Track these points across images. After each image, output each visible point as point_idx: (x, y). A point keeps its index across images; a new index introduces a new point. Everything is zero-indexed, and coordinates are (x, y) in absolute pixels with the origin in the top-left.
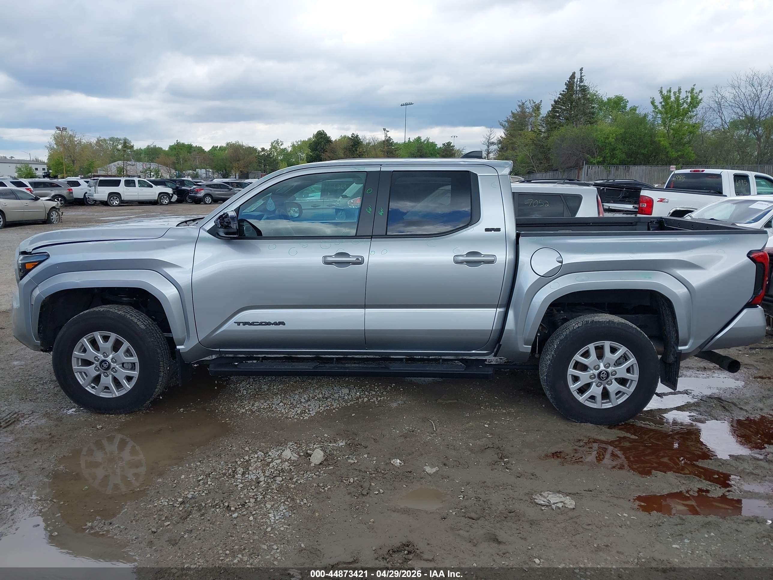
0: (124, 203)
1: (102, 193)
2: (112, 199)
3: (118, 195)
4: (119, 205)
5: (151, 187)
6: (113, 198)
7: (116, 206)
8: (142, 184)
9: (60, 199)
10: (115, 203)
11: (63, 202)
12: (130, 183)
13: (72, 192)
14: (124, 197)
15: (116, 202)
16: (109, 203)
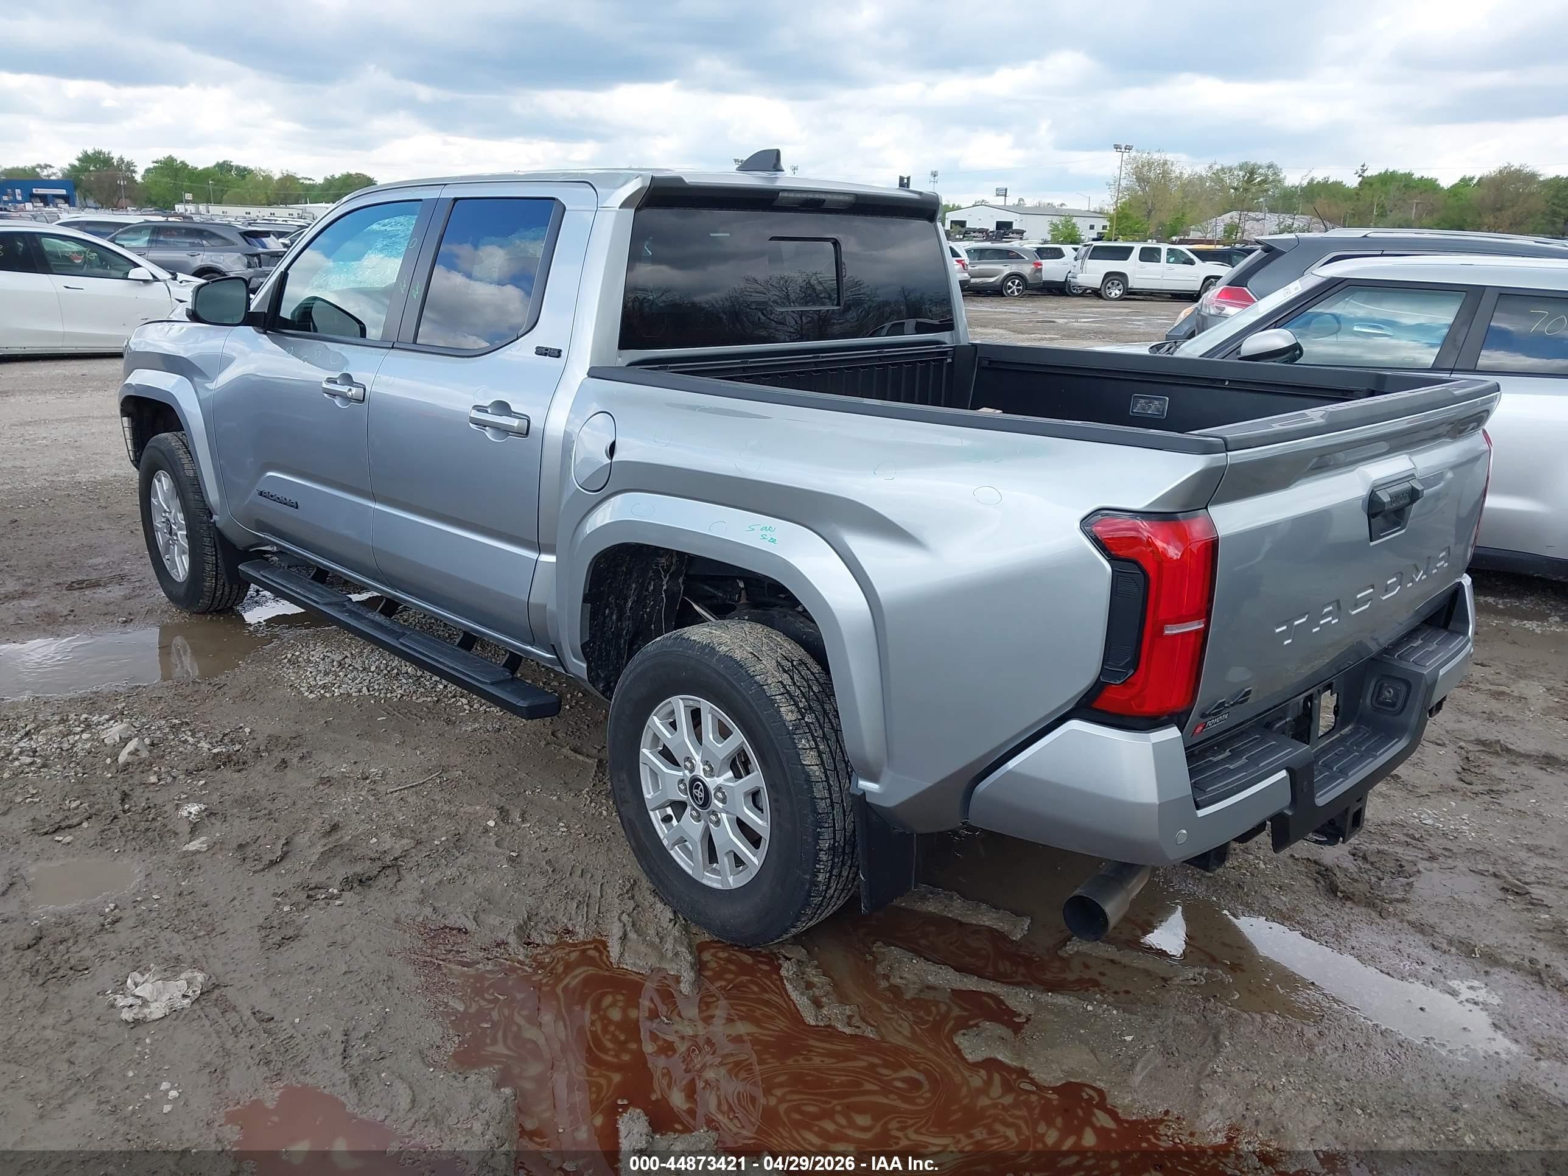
0: (1131, 294)
1: (1093, 273)
2: (1109, 285)
3: (1121, 277)
4: (1120, 299)
5: (1192, 263)
6: (1113, 284)
7: (1116, 299)
8: (1177, 257)
9: (1017, 281)
10: (1113, 294)
11: (1021, 288)
12: (1149, 255)
13: (1040, 270)
14: (1134, 283)
15: (1116, 292)
16: (1103, 294)
